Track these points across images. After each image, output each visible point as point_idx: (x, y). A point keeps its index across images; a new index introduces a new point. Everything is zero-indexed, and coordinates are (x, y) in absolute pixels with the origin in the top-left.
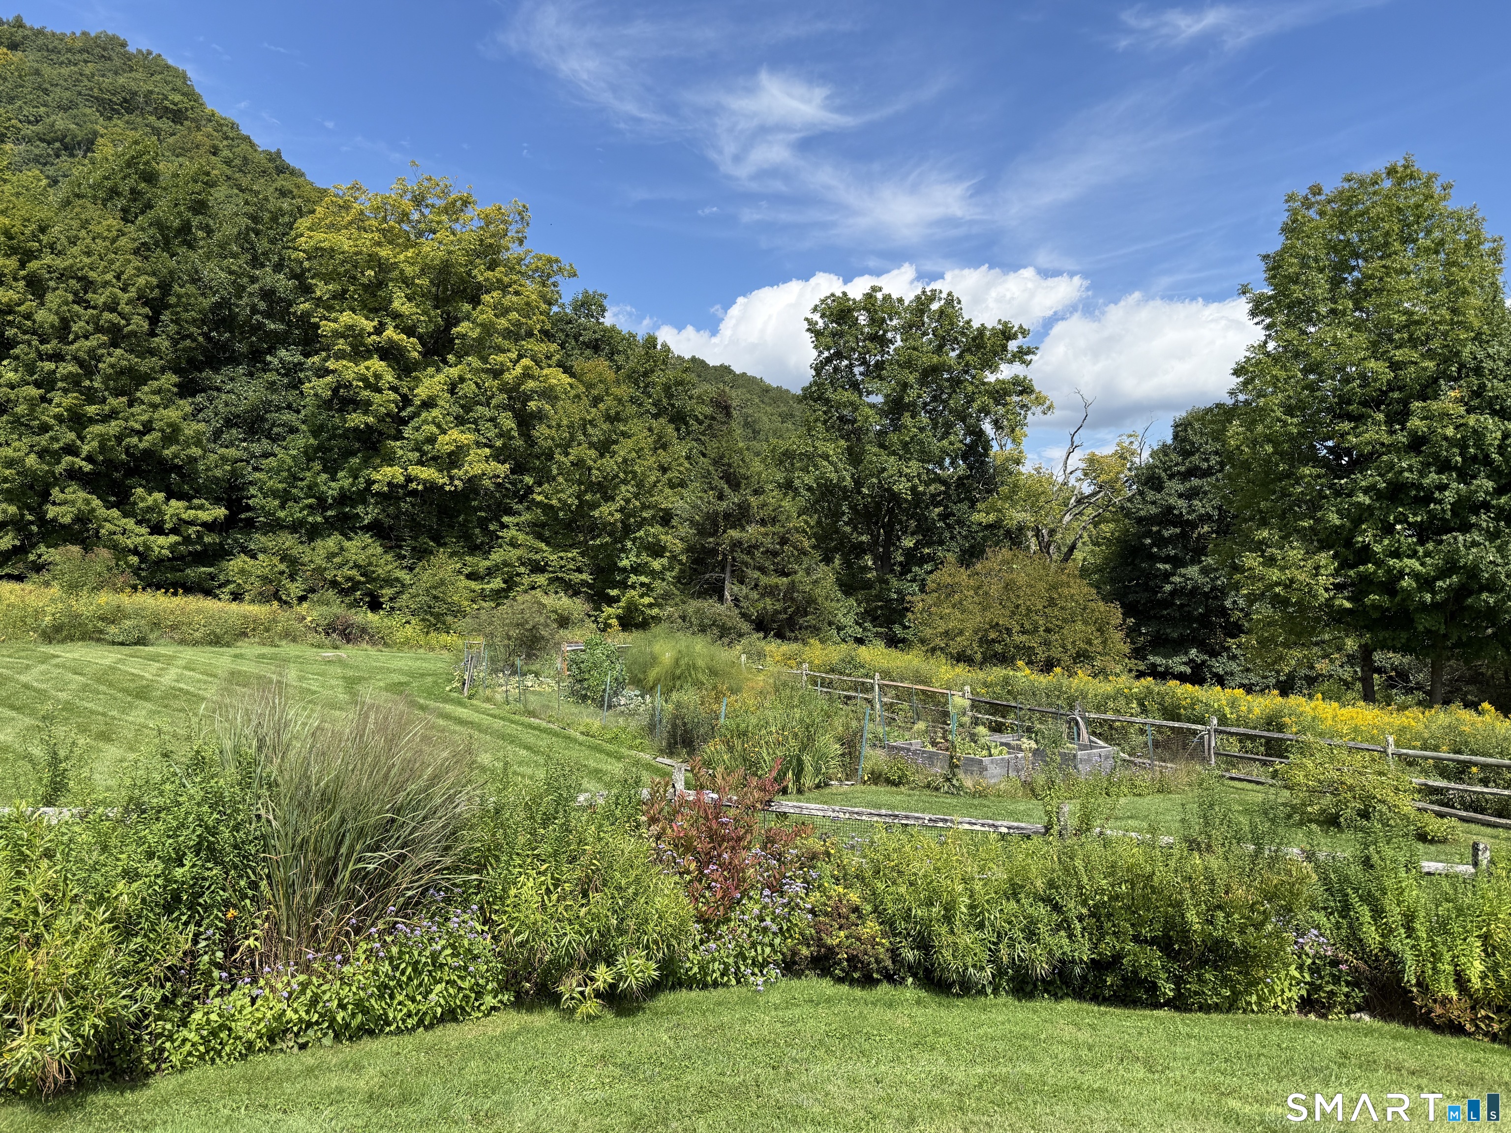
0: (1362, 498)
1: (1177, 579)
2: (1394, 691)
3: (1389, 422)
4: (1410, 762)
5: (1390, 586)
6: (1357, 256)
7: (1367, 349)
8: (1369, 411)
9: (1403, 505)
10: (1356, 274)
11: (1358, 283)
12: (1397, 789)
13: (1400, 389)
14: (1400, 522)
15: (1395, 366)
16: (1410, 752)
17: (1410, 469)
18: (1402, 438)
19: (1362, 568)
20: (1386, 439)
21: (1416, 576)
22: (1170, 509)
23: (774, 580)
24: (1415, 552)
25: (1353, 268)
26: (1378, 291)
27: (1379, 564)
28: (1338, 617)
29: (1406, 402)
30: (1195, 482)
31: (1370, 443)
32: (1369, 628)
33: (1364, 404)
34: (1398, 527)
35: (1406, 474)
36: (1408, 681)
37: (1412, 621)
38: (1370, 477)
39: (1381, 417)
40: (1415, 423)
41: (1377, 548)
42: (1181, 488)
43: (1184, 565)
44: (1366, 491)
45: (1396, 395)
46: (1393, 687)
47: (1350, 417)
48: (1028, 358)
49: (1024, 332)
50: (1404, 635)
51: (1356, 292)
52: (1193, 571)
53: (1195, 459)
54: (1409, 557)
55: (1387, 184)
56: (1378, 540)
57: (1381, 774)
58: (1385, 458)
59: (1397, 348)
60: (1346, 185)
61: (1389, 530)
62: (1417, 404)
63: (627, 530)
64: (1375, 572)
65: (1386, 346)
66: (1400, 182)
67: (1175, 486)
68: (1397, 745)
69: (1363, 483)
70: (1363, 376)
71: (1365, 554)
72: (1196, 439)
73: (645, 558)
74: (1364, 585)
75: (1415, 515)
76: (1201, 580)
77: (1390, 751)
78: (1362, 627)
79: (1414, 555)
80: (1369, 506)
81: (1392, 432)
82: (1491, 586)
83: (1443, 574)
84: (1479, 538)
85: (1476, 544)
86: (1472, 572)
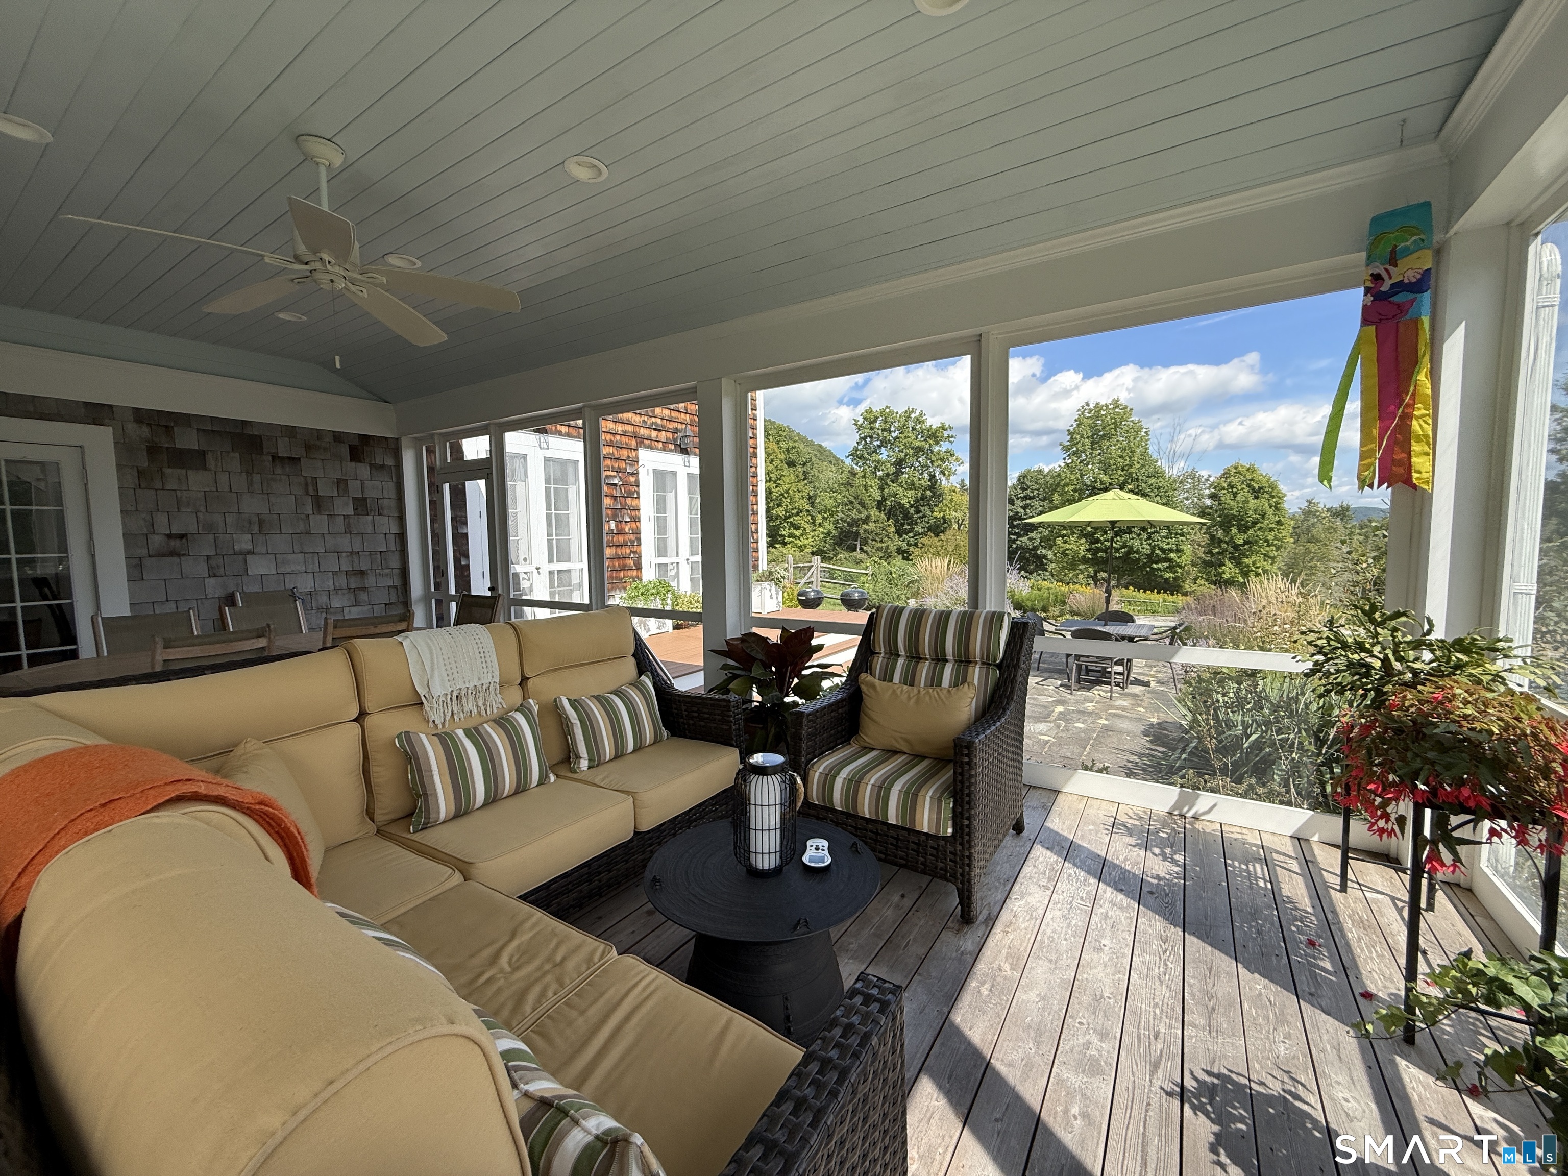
1: (1018, 542)
22: (1018, 513)
23: (879, 545)
27: (1102, 544)
28: (1084, 560)
30: (1028, 502)
42: (1022, 504)
43: (1021, 536)
48: (952, 440)
49: (951, 428)
52: (1025, 539)
53: (1028, 491)
55: (1111, 407)
56: (1102, 536)
63: (787, 518)
67: (1019, 503)
71: (1098, 541)
72: (1029, 484)
73: (792, 530)
74: (1098, 550)
76: (1029, 543)
82: (1137, 552)
83: (1123, 547)
84: (1134, 536)
85: (1133, 539)
86: (1131, 548)
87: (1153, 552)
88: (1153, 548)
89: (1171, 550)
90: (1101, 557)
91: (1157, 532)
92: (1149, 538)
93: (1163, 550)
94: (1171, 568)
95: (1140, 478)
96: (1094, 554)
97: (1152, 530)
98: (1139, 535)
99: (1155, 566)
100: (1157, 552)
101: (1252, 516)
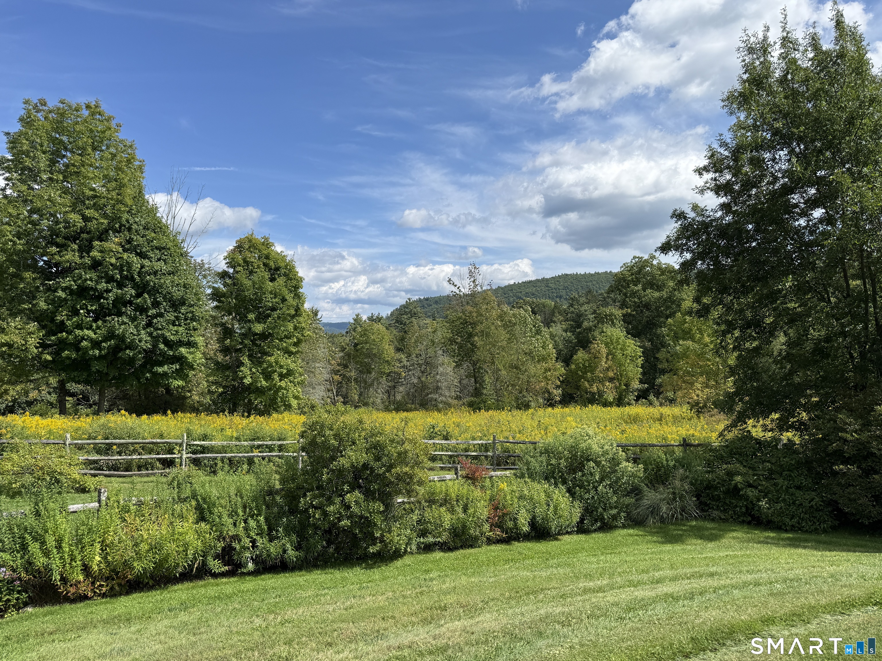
0: (61, 294)
2: (80, 407)
3: (81, 250)
4: (80, 448)
5: (76, 346)
6: (66, 149)
7: (70, 206)
8: (70, 243)
9: (85, 299)
10: (65, 160)
11: (67, 166)
12: (70, 465)
13: (88, 233)
14: (83, 309)
15: (86, 219)
16: (79, 442)
17: (91, 280)
18: (87, 261)
19: (59, 335)
20: (78, 260)
21: (91, 340)
24: (91, 326)
25: (64, 156)
26: (77, 174)
27: (69, 333)
28: (46, 365)
29: (90, 241)
31: (68, 261)
32: (64, 370)
33: (66, 238)
34: (82, 311)
35: (89, 282)
36: (88, 400)
37: (89, 366)
38: (67, 282)
39: (76, 247)
40: (95, 253)
41: (69, 323)
44: (64, 289)
45: (84, 236)
46: (79, 404)
47: (58, 245)
50: (85, 374)
51: (65, 171)
54: (87, 329)
55: (86, 113)
56: (69, 318)
57: (61, 457)
58: (77, 271)
59: (87, 208)
60: (61, 106)
61: (76, 313)
62: (96, 243)
64: (67, 337)
65: (80, 207)
66: (93, 114)
68: (73, 438)
69: (64, 285)
70: (66, 222)
71: (62, 327)
74: (62, 344)
75: (92, 306)
77: (67, 443)
78: (60, 370)
79: (90, 328)
80: (65, 298)
81: (81, 257)
82: (131, 346)
83: (106, 339)
84: (126, 320)
85: (124, 323)
86: (122, 338)
87: (155, 346)
88: (155, 340)
89: (181, 343)
90: (68, 358)
91: (161, 315)
92: (149, 324)
93: (167, 343)
94: (180, 374)
95: (135, 227)
96: (57, 354)
97: (154, 311)
98: (133, 319)
99: (160, 370)
100: (162, 346)
101: (269, 301)
